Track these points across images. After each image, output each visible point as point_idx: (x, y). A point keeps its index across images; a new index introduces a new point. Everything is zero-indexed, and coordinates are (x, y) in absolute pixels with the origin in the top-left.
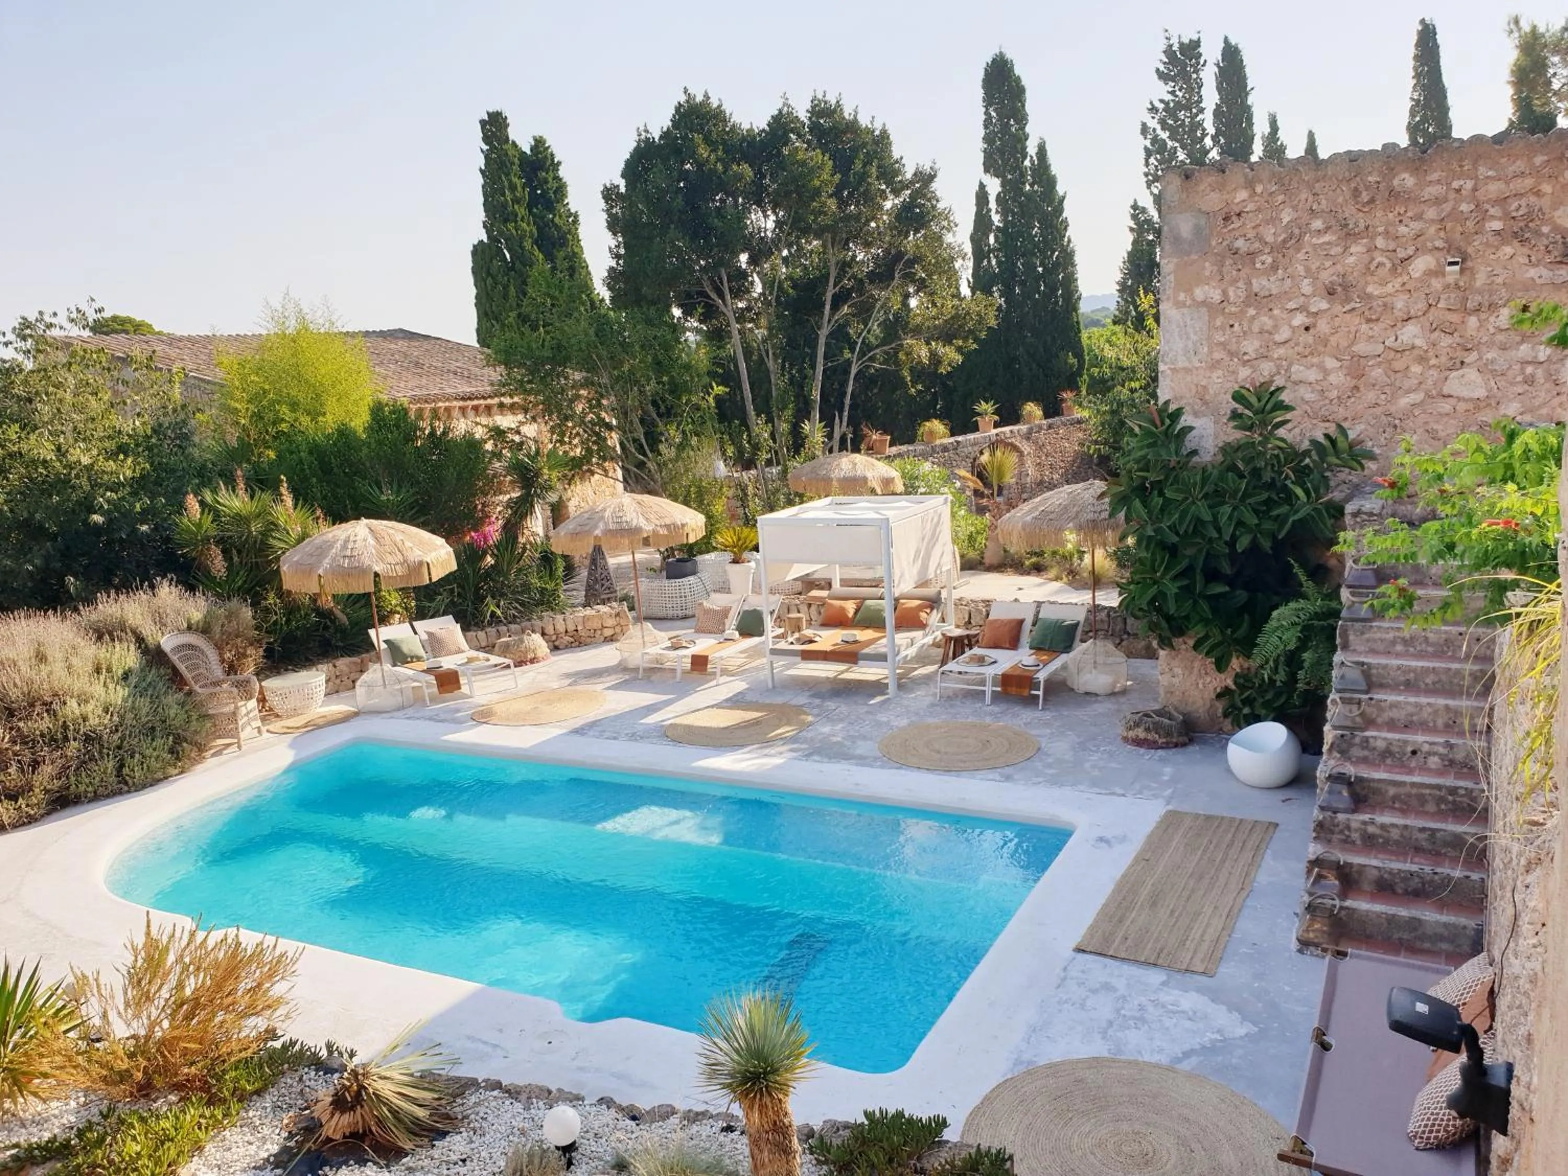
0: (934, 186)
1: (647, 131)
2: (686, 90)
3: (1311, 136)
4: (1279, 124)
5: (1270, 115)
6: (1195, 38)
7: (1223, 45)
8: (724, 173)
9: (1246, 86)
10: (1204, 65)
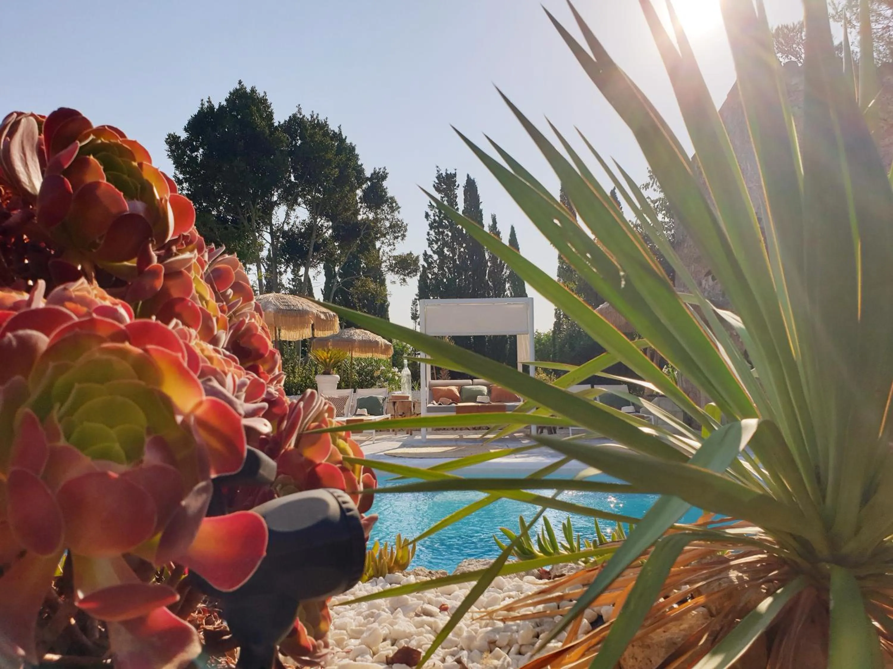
0: (385, 184)
1: (209, 102)
2: (240, 82)
3: (513, 228)
4: (497, 220)
5: (492, 215)
6: (453, 172)
7: (466, 178)
8: (270, 136)
9: (479, 200)
10: (458, 187)
